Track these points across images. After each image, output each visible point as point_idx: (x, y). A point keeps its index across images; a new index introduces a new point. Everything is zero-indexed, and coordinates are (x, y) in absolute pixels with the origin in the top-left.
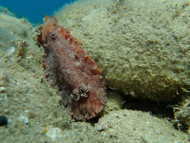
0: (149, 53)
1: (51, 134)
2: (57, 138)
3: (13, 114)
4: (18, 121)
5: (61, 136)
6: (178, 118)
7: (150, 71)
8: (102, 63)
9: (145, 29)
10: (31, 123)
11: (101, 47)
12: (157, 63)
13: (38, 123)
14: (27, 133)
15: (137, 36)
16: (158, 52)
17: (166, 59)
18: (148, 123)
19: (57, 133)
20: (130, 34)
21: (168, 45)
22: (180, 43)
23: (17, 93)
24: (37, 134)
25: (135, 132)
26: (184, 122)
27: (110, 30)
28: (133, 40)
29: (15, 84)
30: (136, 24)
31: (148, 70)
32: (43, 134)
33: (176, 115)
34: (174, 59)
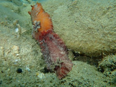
0: (88, 34)
1: (40, 76)
2: (43, 78)
3: (23, 67)
4: (25, 70)
5: (44, 77)
6: (100, 66)
7: (88, 43)
8: (64, 37)
9: (87, 21)
10: (31, 71)
11: (64, 29)
12: (92, 39)
13: (34, 70)
14: (30, 76)
15: (83, 25)
16: (93, 33)
17: (97, 37)
18: (85, 69)
19: (42, 76)
20: (79, 23)
21: (98, 30)
22: (104, 29)
23: (24, 56)
24: (34, 76)
25: (79, 74)
26: (103, 68)
27: (69, 20)
28: (80, 26)
29: (23, 51)
30: (83, 17)
31: (87, 43)
32: (37, 76)
33: (100, 64)
34: (100, 37)
